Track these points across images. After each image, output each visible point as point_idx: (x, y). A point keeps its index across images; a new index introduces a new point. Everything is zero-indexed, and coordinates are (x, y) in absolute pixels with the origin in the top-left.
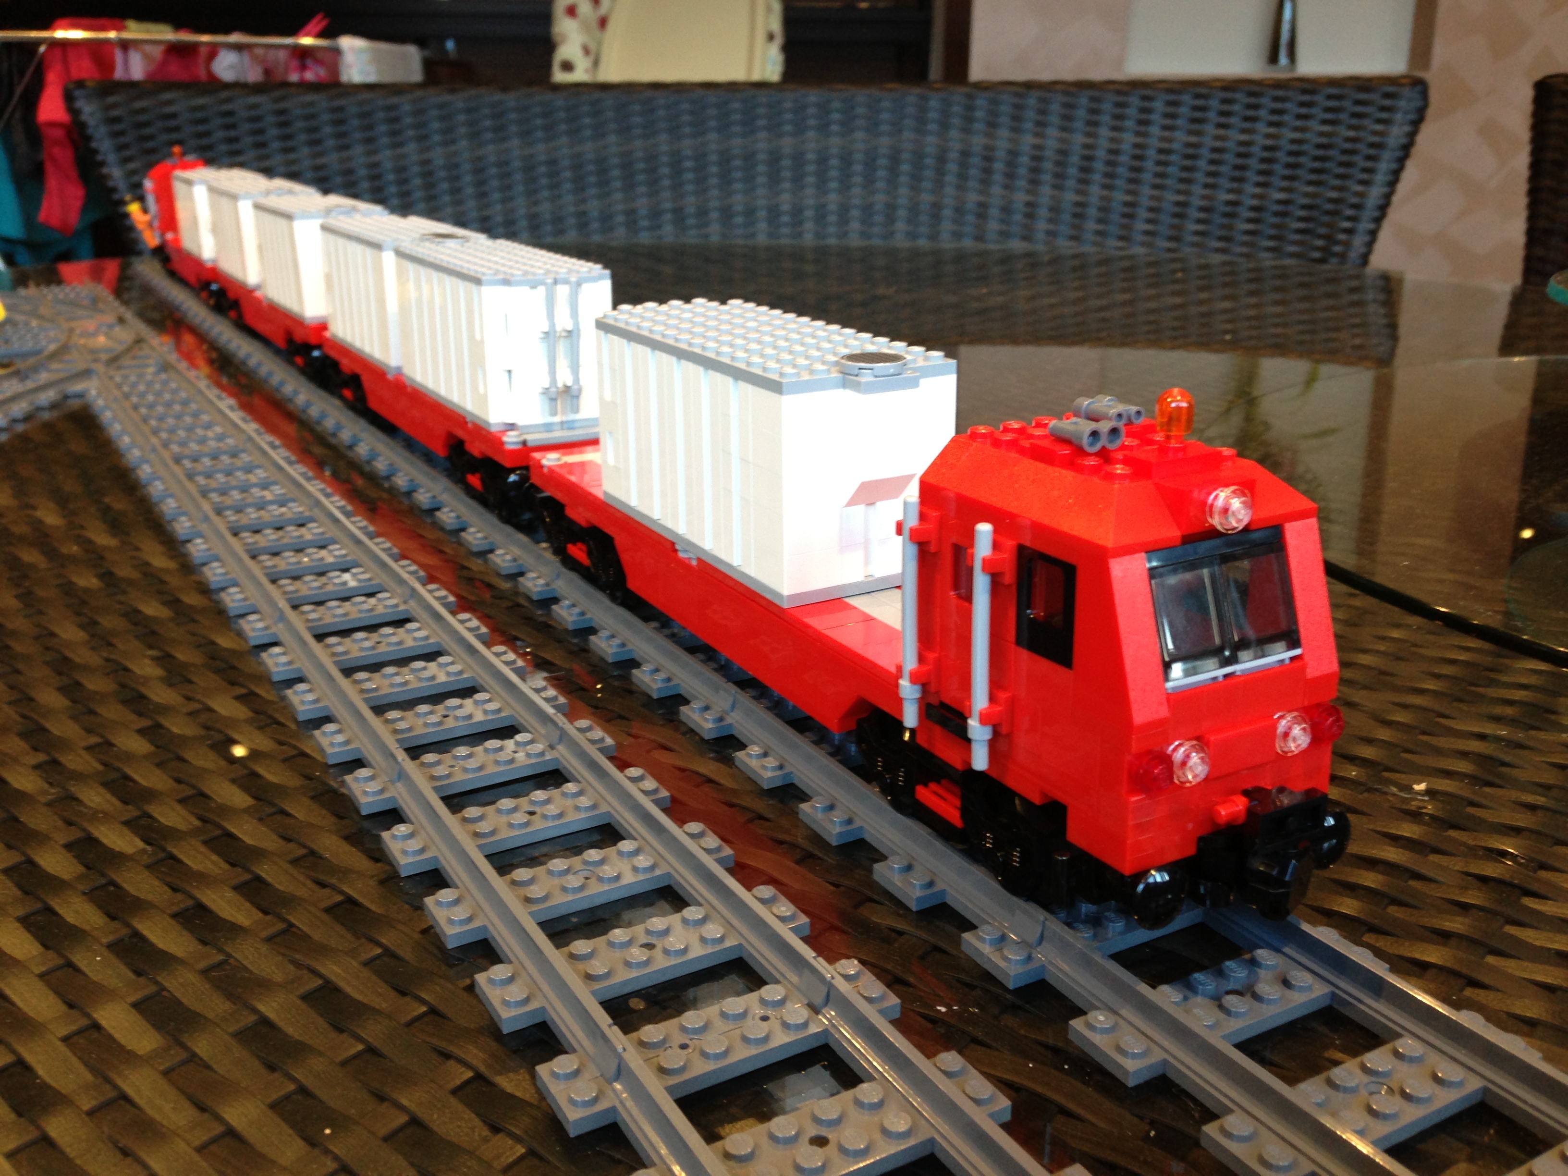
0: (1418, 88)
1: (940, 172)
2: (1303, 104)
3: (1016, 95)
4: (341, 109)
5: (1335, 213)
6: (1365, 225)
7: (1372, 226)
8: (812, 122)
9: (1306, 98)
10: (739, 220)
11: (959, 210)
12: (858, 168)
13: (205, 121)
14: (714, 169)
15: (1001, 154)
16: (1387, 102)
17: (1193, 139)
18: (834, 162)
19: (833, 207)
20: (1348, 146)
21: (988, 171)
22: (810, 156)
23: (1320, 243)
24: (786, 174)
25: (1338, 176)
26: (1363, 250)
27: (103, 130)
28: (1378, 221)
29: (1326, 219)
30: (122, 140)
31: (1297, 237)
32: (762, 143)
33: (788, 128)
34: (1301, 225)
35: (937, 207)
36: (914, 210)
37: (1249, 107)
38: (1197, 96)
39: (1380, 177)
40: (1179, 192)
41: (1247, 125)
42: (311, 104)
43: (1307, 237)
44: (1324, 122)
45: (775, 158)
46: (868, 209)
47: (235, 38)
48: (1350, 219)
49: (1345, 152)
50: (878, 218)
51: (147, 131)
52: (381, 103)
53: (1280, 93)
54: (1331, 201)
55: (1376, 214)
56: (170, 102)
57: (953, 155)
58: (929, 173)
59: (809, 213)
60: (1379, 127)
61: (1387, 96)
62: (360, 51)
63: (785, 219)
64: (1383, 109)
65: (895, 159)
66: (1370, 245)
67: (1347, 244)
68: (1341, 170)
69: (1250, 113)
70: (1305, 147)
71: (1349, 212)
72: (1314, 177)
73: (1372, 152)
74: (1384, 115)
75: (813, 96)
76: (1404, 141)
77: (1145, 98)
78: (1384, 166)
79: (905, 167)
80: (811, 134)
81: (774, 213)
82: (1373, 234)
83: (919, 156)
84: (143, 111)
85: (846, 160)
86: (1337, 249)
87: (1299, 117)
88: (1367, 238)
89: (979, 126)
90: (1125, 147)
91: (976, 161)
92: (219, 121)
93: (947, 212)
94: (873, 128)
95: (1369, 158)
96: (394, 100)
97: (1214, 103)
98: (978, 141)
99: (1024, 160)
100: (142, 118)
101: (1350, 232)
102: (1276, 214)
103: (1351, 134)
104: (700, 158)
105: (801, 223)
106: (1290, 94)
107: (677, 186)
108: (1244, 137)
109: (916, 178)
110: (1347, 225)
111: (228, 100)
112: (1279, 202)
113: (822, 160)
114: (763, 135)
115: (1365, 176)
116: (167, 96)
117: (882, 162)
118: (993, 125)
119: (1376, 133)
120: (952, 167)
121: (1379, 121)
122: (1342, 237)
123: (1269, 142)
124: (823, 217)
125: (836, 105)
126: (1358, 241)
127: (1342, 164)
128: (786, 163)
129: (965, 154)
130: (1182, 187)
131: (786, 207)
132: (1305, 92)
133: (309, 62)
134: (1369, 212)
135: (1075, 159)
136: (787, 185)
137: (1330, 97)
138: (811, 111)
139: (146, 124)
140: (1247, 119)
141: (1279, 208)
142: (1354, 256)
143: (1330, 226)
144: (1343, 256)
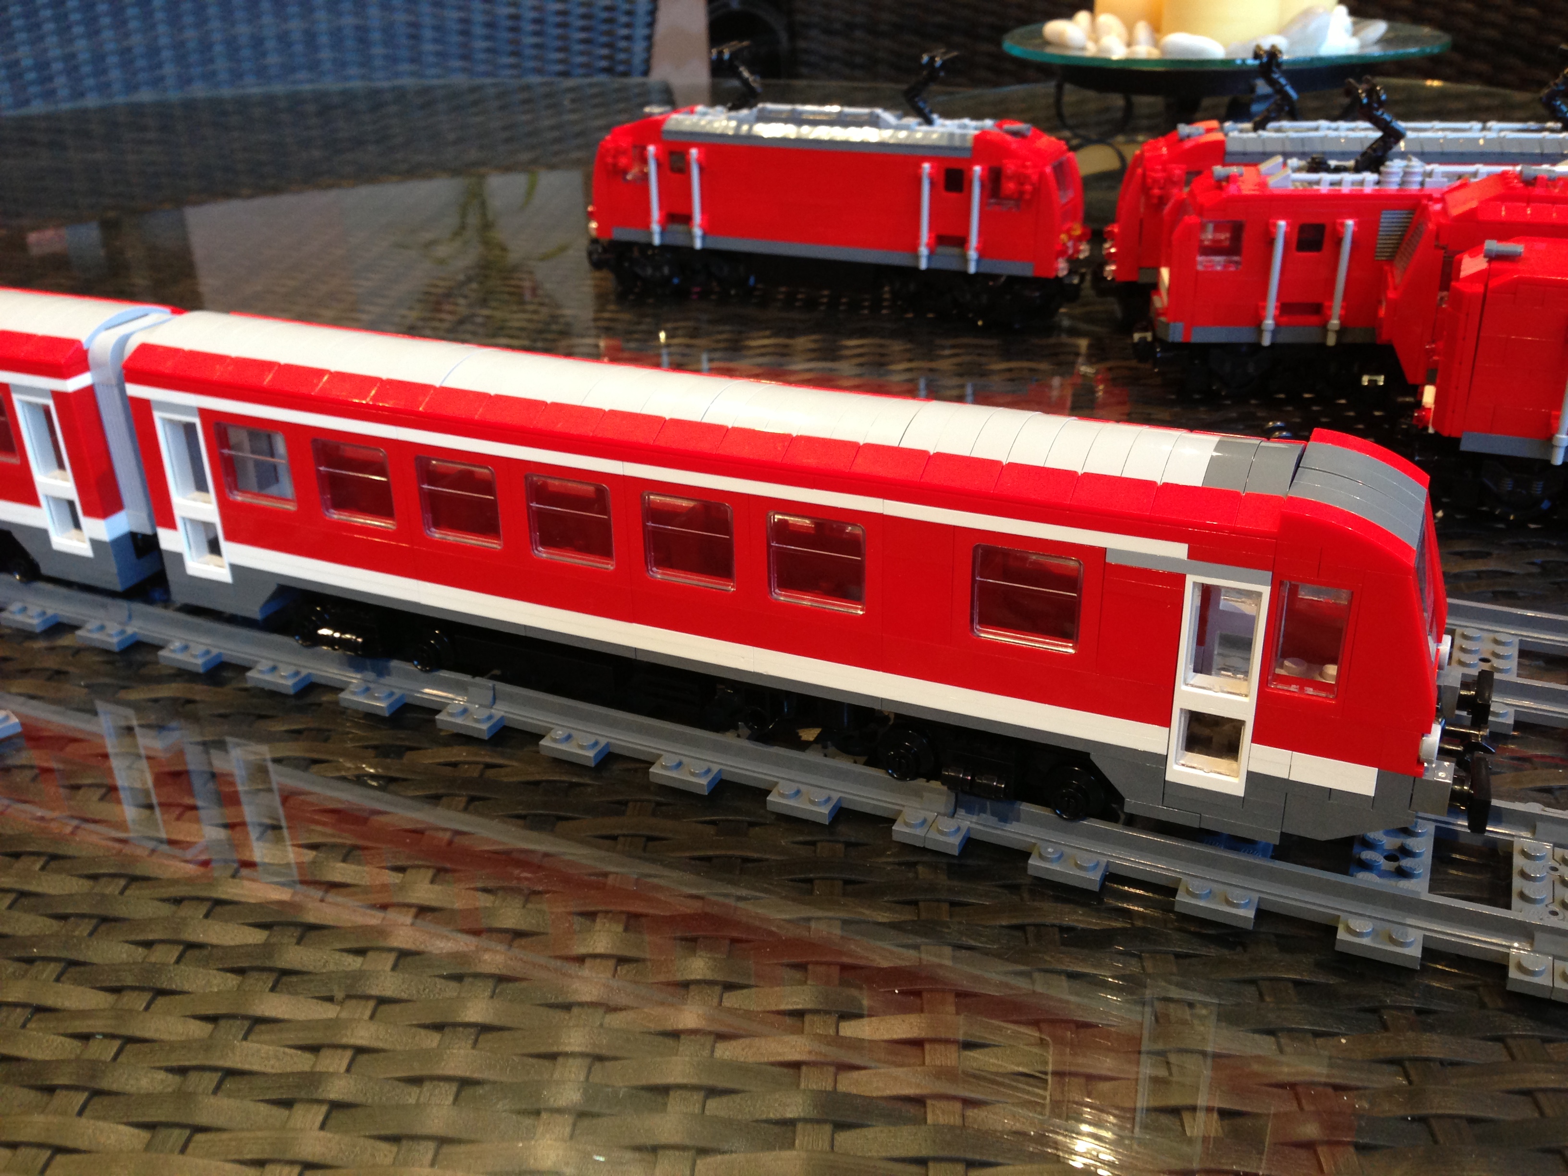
5: (610, 21)
6: (641, 32)
7: (645, 32)
11: (232, 45)
23: (605, 51)
24: (17, 23)
26: (644, 55)
28: (651, 25)
29: (605, 27)
31: (581, 47)
34: (583, 35)
35: (205, 44)
36: (180, 49)
40: (460, 9)
43: (591, 47)
46: (126, 54)
48: (626, 25)
50: (140, 64)
55: (648, 19)
59: (57, 66)
63: (31, 76)
66: (649, 49)
67: (629, 51)
71: (625, 19)
81: (14, 71)
82: (649, 38)
86: (622, 56)
88: (645, 44)
93: (218, 49)
101: (628, 38)
102: (557, 25)
105: (50, 79)
110: (624, 32)
112: (558, 13)
122: (623, 44)
126: (639, 47)
131: (27, 62)
134: (642, 18)
141: (558, 19)
142: (637, 60)
143: (609, 33)
144: (627, 62)
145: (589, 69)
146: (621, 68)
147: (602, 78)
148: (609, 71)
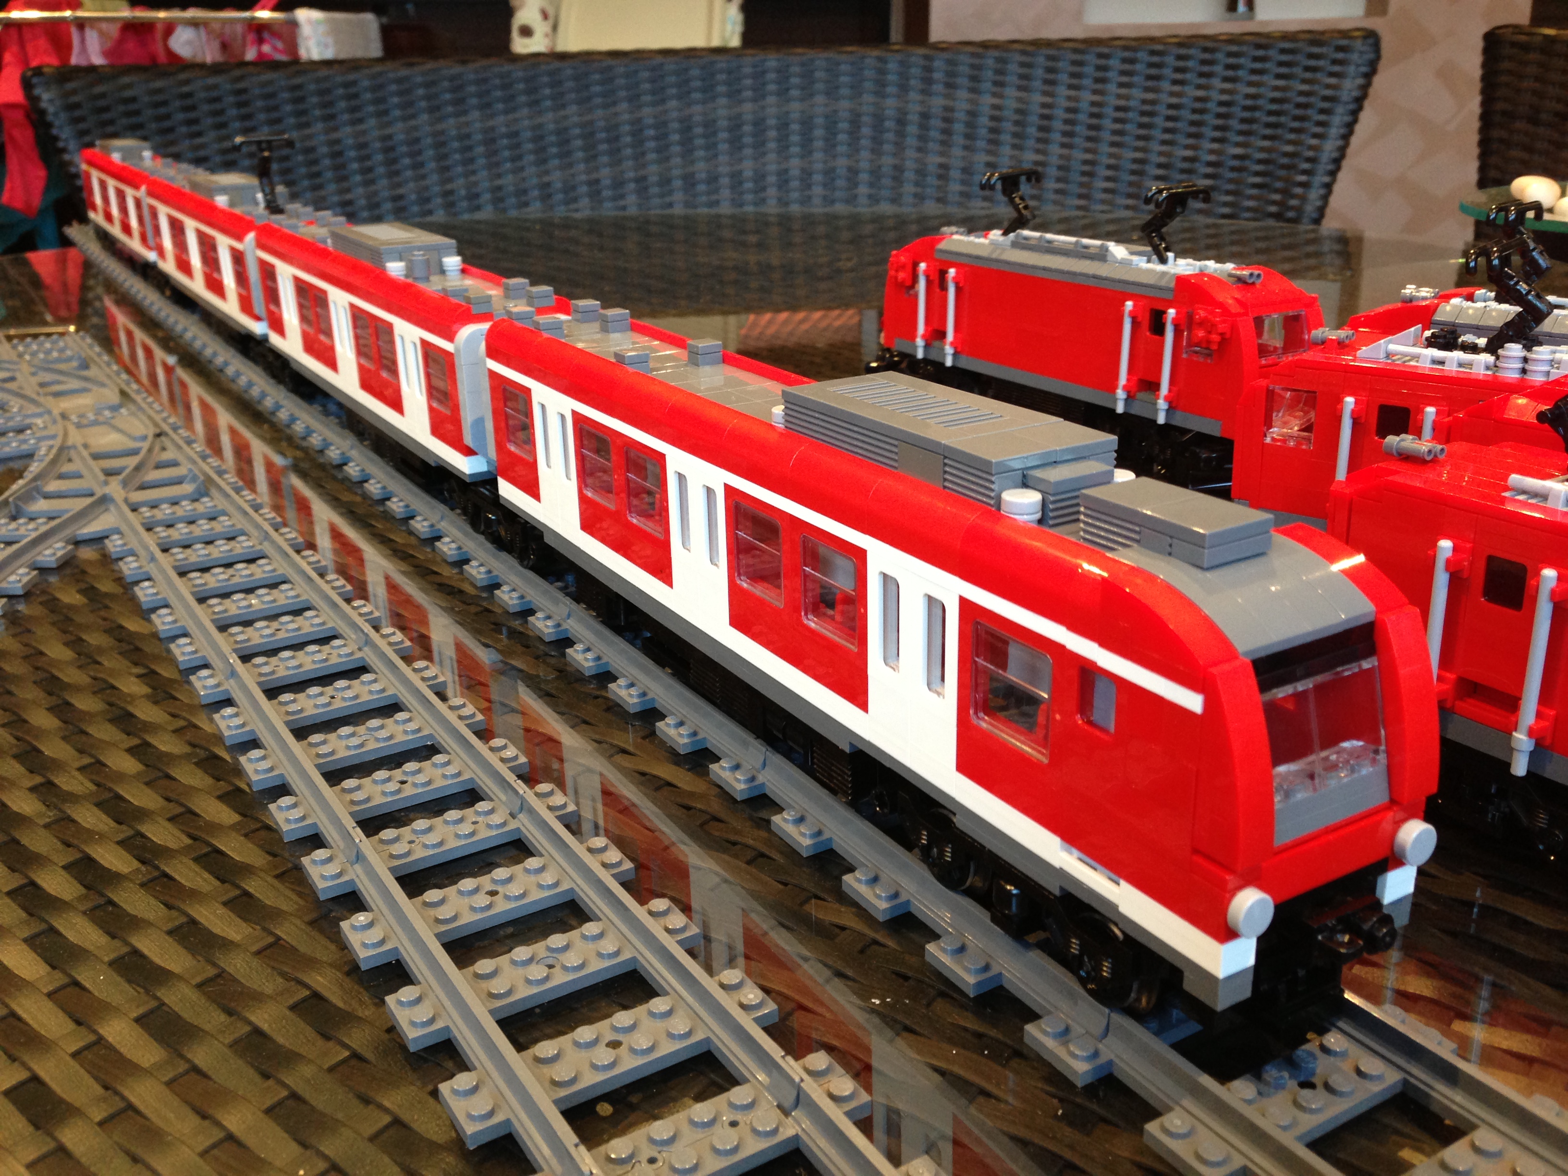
0: (1371, 41)
1: (901, 134)
2: (1256, 59)
3: (973, 55)
4: (299, 87)
5: (1290, 167)
6: (1321, 179)
7: (1327, 179)
8: (772, 87)
9: (1260, 53)
10: (702, 187)
11: (921, 173)
12: (819, 132)
13: (165, 103)
14: (676, 137)
15: (961, 116)
16: (1340, 56)
17: (1150, 96)
18: (795, 127)
19: (795, 172)
20: (1302, 100)
21: (947, 132)
22: (772, 122)
23: (1277, 197)
24: (747, 140)
25: (1293, 130)
26: (1319, 203)
27: (63, 116)
28: (1333, 174)
29: (1282, 173)
30: (82, 126)
31: (1254, 192)
32: (722, 109)
33: (749, 94)
34: (1258, 180)
35: (899, 169)
36: (876, 173)
37: (1204, 62)
38: (1153, 53)
39: (1334, 131)
40: (1136, 149)
41: (1202, 81)
42: (270, 83)
43: (1264, 192)
44: (1279, 76)
45: (736, 125)
46: (830, 173)
47: (192, 13)
48: (1305, 172)
49: (1299, 106)
50: (840, 183)
51: (106, 116)
52: (339, 79)
53: (1234, 48)
54: (1286, 154)
55: (1330, 167)
56: (129, 86)
57: (913, 118)
58: (890, 136)
59: (772, 179)
60: (1333, 81)
61: (1340, 49)
62: (318, 22)
63: (749, 185)
64: (1335, 62)
65: (855, 122)
66: (1325, 198)
67: (1303, 198)
68: (1296, 124)
69: (1206, 69)
70: (1260, 102)
71: (1306, 166)
72: (1268, 132)
73: (1326, 105)
74: (1336, 68)
75: (772, 60)
76: (1356, 93)
77: (1101, 56)
78: (1338, 119)
79: (866, 131)
80: (771, 100)
81: (737, 179)
82: (1329, 187)
83: (879, 119)
84: (103, 96)
85: (807, 124)
86: (1294, 202)
87: (1254, 72)
88: (1322, 191)
89: (938, 88)
90: (1084, 106)
91: (936, 123)
92: (178, 103)
93: (909, 175)
94: (832, 92)
95: (1322, 111)
96: (351, 77)
97: (1170, 60)
98: (937, 103)
99: (984, 121)
100: (102, 103)
101: (1305, 185)
102: (1233, 169)
103: (1305, 87)
104: (661, 124)
105: (764, 189)
106: (1244, 48)
107: (639, 156)
108: (1200, 93)
109: (877, 140)
110: (1302, 178)
111: (187, 82)
112: (1236, 157)
113: (783, 126)
114: (723, 101)
115: (1318, 130)
116: (126, 80)
117: (843, 125)
118: (950, 86)
119: (1328, 86)
120: (912, 129)
121: (1332, 74)
122: (1298, 190)
123: (1225, 98)
124: (787, 181)
125: (796, 69)
126: (1314, 195)
127: (1296, 118)
128: (747, 128)
129: (925, 116)
130: (1141, 144)
131: (748, 173)
132: (1259, 46)
133: (266, 35)
134: (1324, 164)
135: (1034, 119)
136: (748, 151)
137: (1283, 51)
138: (772, 76)
139: (107, 109)
140: (1202, 75)
141: (1236, 163)
142: (1310, 209)
143: (1286, 180)
144: (1299, 210)
145: (1259, 214)
146: (1291, 214)
147: (1271, 222)
148: (1278, 216)
